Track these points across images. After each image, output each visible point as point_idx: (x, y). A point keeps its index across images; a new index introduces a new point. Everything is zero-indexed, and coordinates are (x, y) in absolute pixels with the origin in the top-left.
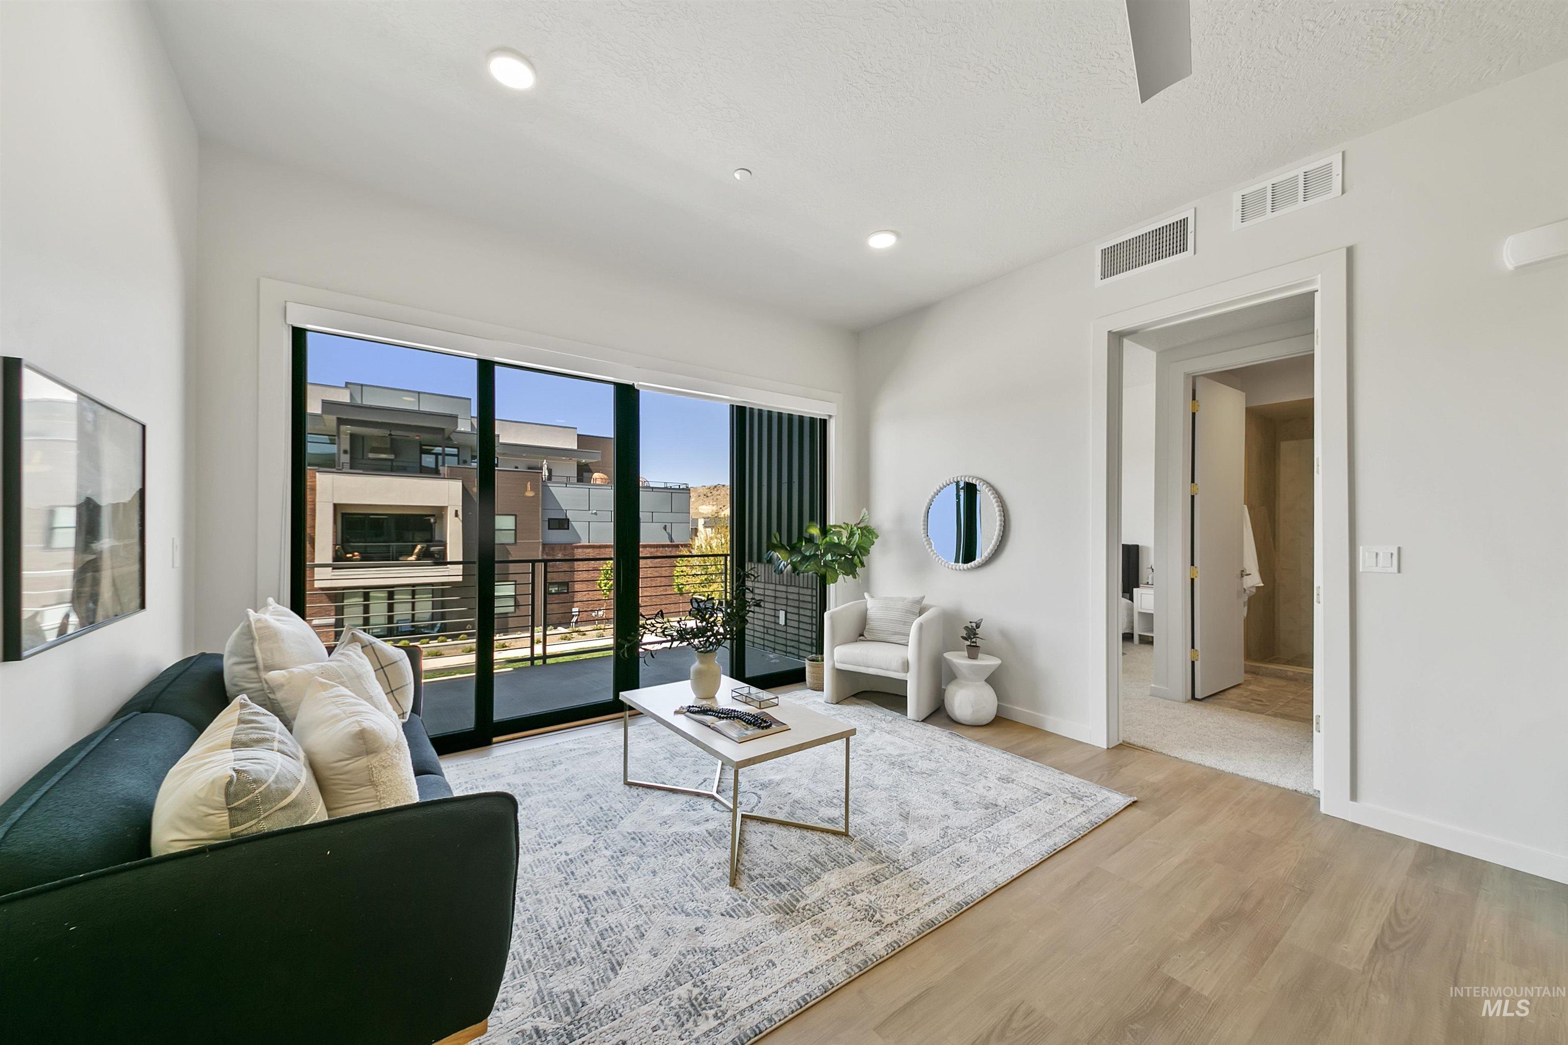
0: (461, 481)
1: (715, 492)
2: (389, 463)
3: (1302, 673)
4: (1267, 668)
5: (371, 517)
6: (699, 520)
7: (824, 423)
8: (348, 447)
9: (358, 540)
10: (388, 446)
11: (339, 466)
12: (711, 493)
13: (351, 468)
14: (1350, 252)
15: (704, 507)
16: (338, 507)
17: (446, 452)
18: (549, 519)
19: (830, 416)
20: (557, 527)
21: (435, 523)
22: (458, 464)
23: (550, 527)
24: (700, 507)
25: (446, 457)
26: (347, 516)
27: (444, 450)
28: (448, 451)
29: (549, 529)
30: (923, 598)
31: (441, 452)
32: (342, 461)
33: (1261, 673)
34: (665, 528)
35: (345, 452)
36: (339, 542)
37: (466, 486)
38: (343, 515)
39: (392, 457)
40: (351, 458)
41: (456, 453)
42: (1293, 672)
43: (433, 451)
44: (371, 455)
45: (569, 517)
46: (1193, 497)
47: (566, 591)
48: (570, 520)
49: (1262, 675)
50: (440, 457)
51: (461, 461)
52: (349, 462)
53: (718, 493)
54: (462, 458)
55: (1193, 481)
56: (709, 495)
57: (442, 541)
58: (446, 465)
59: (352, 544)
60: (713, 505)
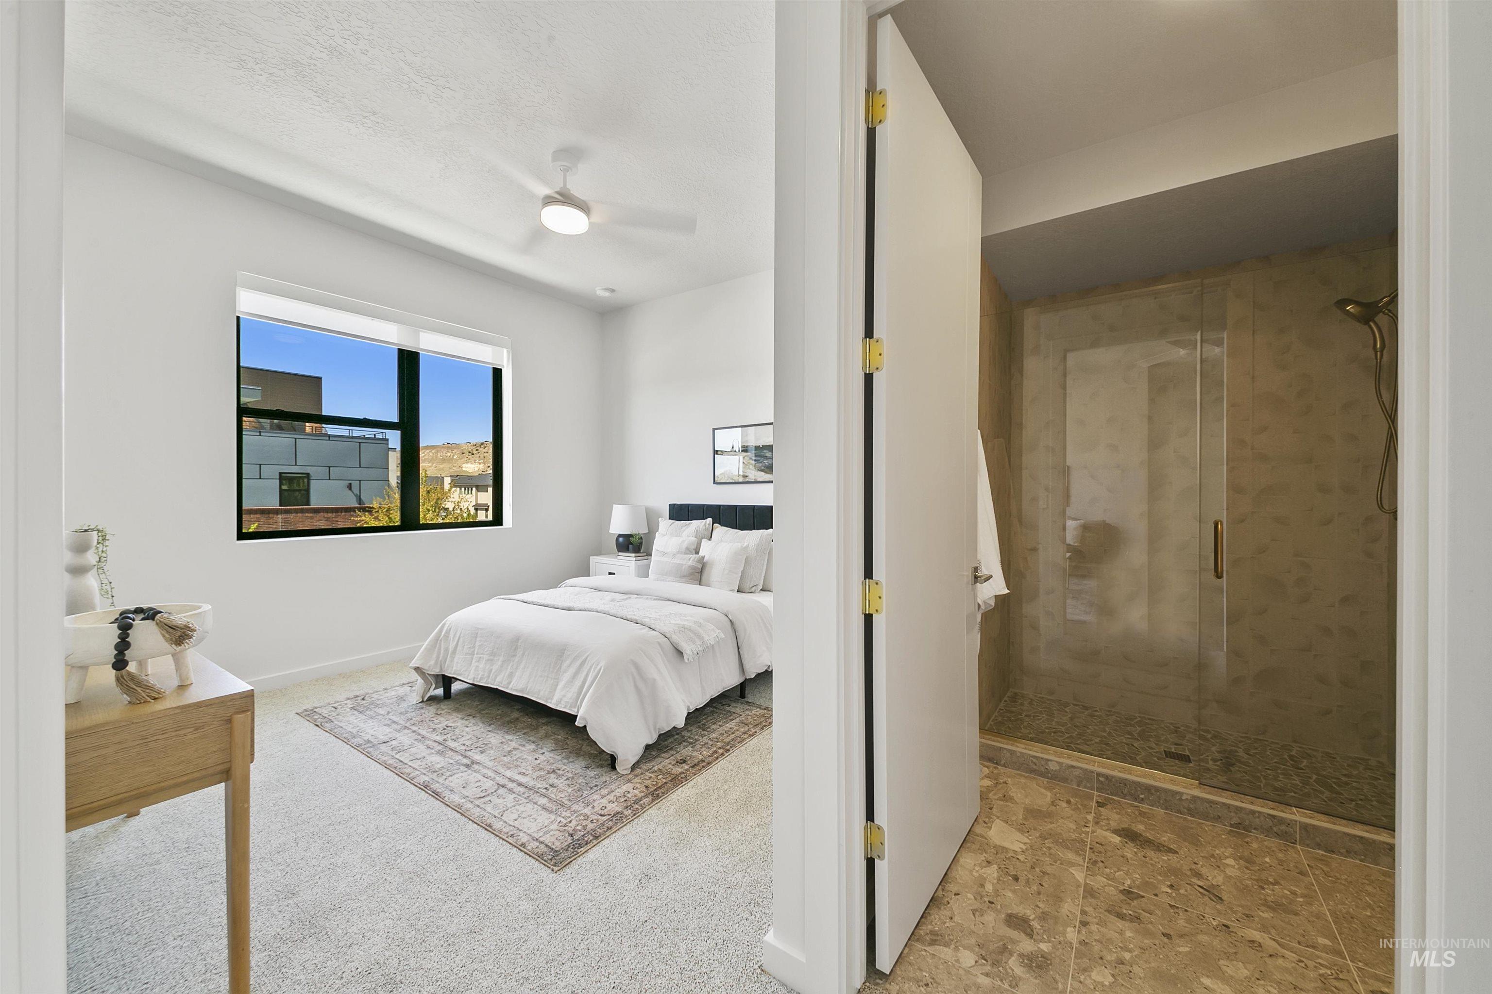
1: (481, 450)
3: (1073, 767)
4: (1012, 753)
6: (445, 478)
12: (477, 450)
15: (469, 465)
24: (464, 465)
33: (1003, 762)
34: (350, 487)
42: (1058, 763)
46: (869, 379)
49: (1004, 766)
53: (485, 450)
55: (869, 332)
56: (475, 452)
60: (480, 463)
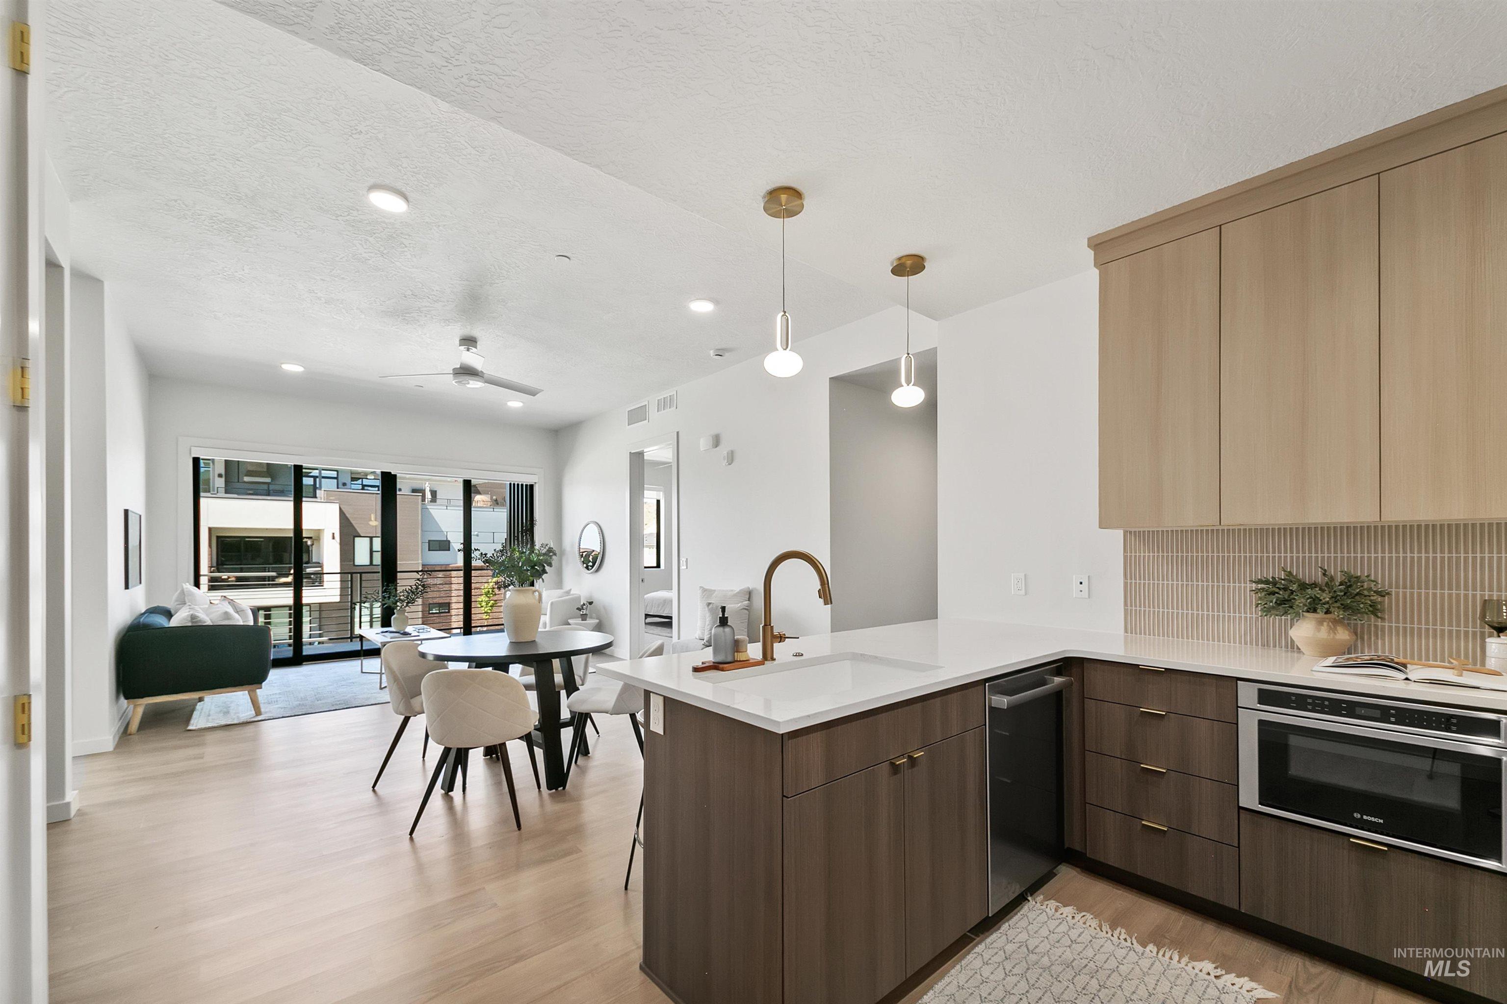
0: (338, 504)
2: (265, 487)
5: (247, 539)
7: (532, 486)
8: (223, 472)
9: (234, 563)
10: (265, 470)
11: (214, 491)
13: (226, 492)
14: (678, 433)
16: (212, 530)
17: (323, 475)
18: (429, 541)
19: (535, 483)
20: (438, 549)
21: (312, 545)
22: (338, 488)
23: (431, 549)
25: (323, 480)
26: (222, 539)
27: (320, 473)
28: (325, 474)
29: (429, 550)
30: (571, 590)
31: (318, 475)
32: (216, 486)
35: (220, 476)
36: (215, 564)
37: (343, 509)
38: (218, 537)
39: (268, 480)
40: (226, 482)
41: (336, 476)
43: (311, 474)
44: (246, 479)
45: (449, 539)
47: (447, 611)
48: (451, 541)
50: (318, 479)
51: (340, 486)
52: (224, 486)
54: (341, 481)
57: (319, 563)
58: (323, 489)
59: (225, 566)
